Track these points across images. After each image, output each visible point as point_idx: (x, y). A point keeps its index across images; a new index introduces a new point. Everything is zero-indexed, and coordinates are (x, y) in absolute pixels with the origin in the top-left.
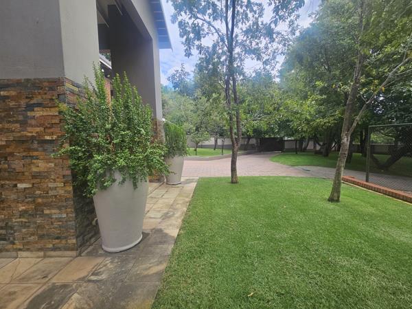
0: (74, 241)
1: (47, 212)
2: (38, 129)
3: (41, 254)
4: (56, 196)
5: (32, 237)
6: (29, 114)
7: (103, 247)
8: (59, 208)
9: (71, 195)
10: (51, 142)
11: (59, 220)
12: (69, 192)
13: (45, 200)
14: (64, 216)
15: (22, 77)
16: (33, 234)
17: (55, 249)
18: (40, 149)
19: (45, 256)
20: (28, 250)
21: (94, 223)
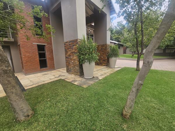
0: (79, 74)
1: (75, 67)
2: (74, 50)
6: (73, 47)
7: (84, 77)
12: (79, 63)
14: (78, 68)
15: (72, 40)
16: (74, 71)
18: (74, 54)
19: (75, 76)
20: (73, 74)
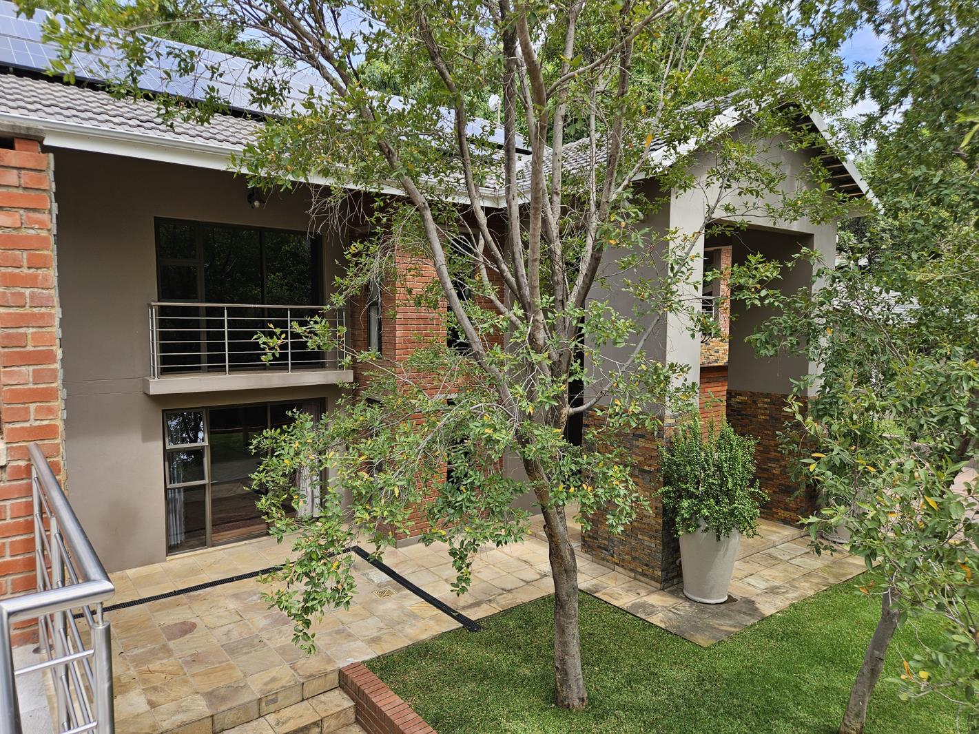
0: (660, 573)
1: (640, 537)
2: (640, 459)
3: (633, 575)
4: (648, 524)
5: (627, 556)
6: (635, 442)
7: (684, 591)
8: (650, 536)
9: (660, 528)
10: (649, 472)
11: (649, 548)
12: (659, 524)
13: (639, 525)
14: (654, 546)
16: (627, 554)
17: (644, 575)
18: (640, 476)
19: (635, 579)
20: (623, 566)
21: (678, 562)
